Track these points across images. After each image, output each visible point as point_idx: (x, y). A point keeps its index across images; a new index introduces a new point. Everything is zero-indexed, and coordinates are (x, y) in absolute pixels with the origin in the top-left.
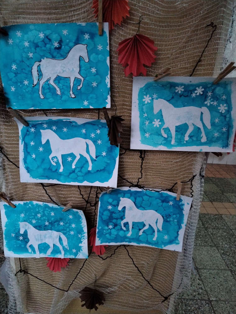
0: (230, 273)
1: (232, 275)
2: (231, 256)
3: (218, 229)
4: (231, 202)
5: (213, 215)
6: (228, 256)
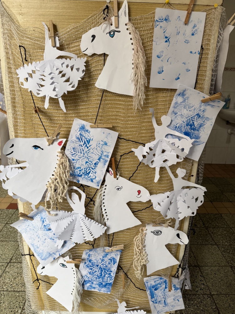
0: (230, 269)
1: (232, 271)
2: (231, 253)
3: (219, 228)
4: (231, 202)
5: (213, 214)
6: (229, 253)
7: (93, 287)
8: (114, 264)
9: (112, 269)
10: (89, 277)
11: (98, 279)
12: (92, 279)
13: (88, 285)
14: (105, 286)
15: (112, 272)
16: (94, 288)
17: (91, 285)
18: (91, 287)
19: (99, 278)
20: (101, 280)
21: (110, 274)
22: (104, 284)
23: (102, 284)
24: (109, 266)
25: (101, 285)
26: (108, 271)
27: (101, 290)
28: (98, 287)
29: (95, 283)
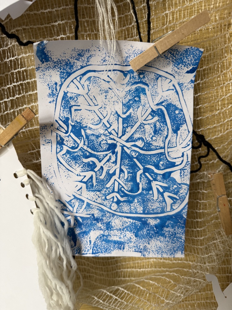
7: (115, 242)
8: (176, 131)
9: (173, 155)
10: (88, 205)
11: (126, 208)
12: (102, 210)
13: (94, 235)
14: (159, 230)
15: (173, 165)
16: (120, 245)
17: (106, 233)
18: (108, 241)
19: (129, 202)
20: (140, 209)
21: (166, 176)
22: (153, 222)
23: (144, 223)
24: (158, 142)
25: (141, 229)
26: (157, 167)
27: (145, 249)
28: (134, 239)
29: (116, 222)
